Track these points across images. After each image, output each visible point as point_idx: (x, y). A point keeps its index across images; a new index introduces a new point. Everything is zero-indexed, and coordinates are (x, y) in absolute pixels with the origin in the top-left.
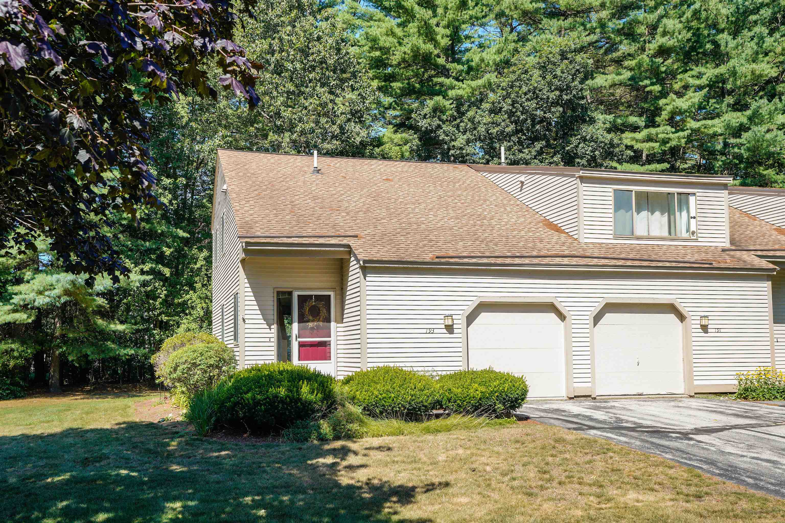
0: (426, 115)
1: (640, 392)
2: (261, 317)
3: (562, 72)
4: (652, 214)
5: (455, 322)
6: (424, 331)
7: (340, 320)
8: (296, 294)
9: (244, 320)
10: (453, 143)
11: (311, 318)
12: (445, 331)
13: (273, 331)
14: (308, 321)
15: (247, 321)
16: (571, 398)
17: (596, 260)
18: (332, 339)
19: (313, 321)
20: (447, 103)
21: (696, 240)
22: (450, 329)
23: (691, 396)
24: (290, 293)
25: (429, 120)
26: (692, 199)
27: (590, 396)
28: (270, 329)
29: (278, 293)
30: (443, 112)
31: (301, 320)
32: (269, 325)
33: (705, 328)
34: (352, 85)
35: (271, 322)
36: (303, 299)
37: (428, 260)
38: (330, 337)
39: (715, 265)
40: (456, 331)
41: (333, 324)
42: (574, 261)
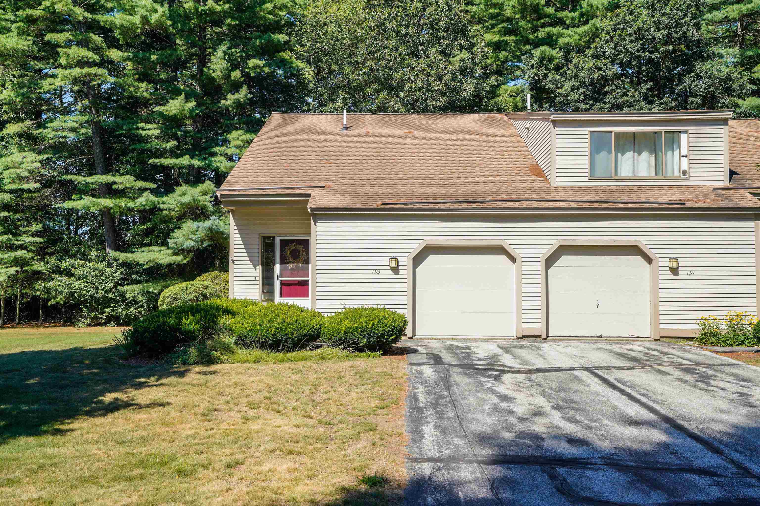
1: (599, 334)
2: (248, 259)
4: (639, 154)
5: (400, 263)
8: (278, 239)
9: (233, 261)
10: (558, 91)
11: (291, 259)
12: (390, 272)
13: (258, 271)
14: (288, 263)
15: (235, 262)
16: (520, 338)
18: (310, 279)
19: (293, 263)
20: (554, 52)
21: (687, 179)
22: (395, 270)
23: (656, 340)
24: (274, 238)
25: (535, 70)
26: (684, 138)
27: (540, 336)
28: (256, 269)
29: (264, 238)
30: (551, 60)
31: (282, 262)
32: (255, 266)
33: (675, 271)
35: (257, 263)
36: (284, 244)
37: (374, 206)
38: (308, 276)
39: (689, 205)
40: (401, 272)
41: (310, 266)
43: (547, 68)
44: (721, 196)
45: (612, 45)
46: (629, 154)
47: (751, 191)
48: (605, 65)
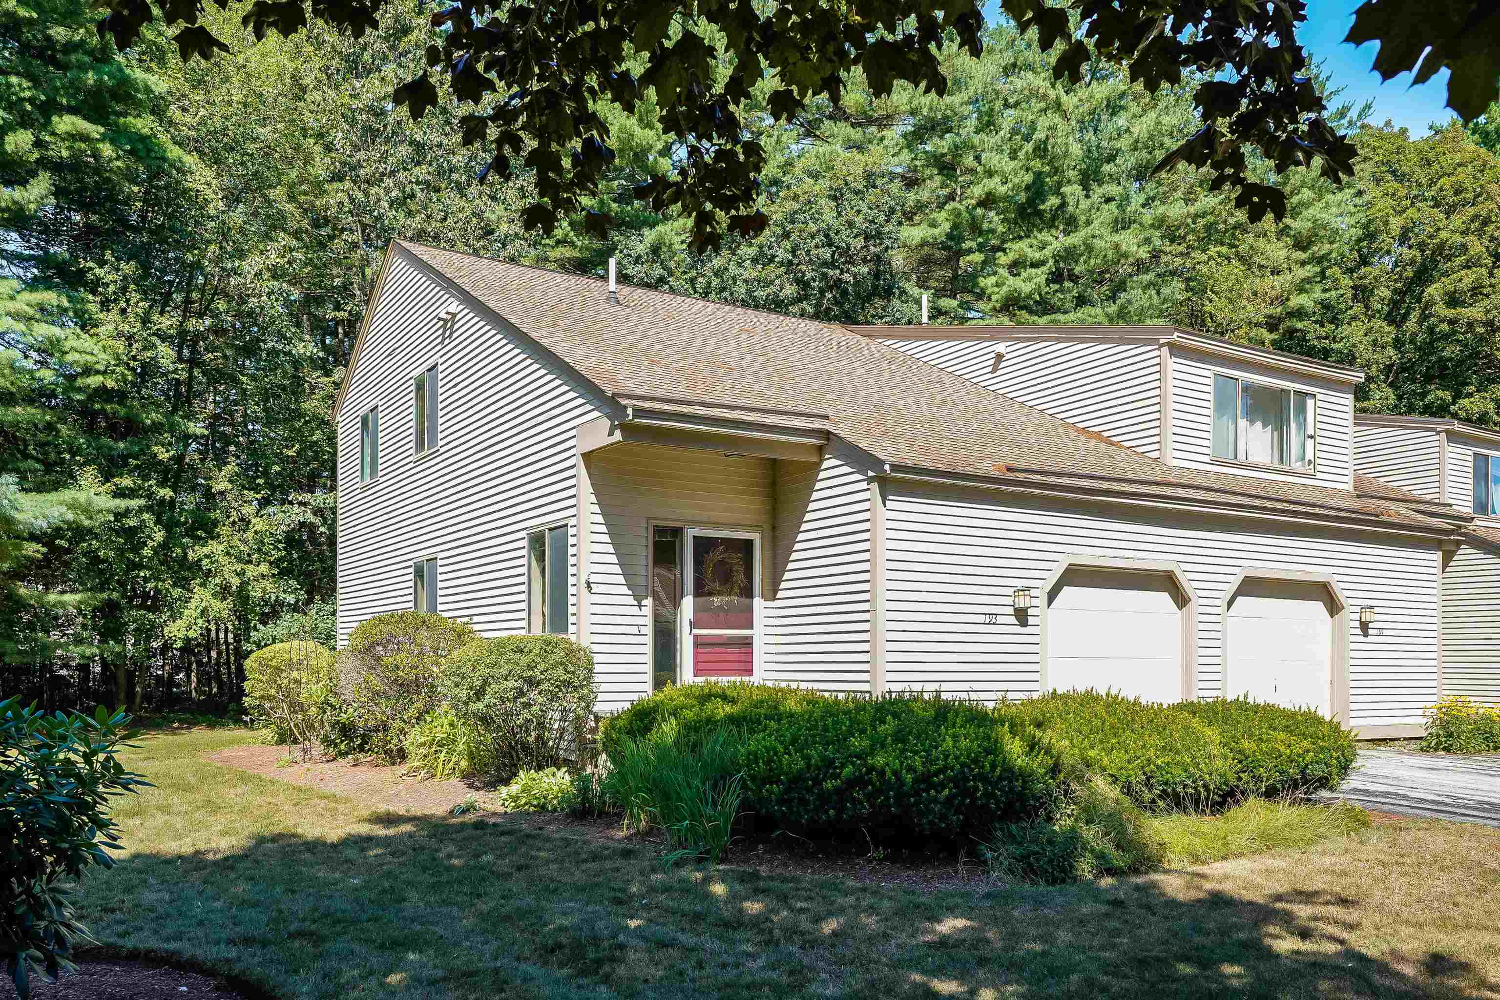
2: (622, 579)
5: (1031, 602)
6: (981, 619)
7: (772, 593)
8: (690, 533)
9: (589, 585)
11: (717, 585)
12: (1013, 619)
13: (645, 611)
14: (710, 594)
15: (597, 588)
18: (759, 633)
19: (719, 593)
21: (1313, 477)
22: (1022, 616)
24: (677, 532)
26: (1310, 405)
28: (640, 606)
29: (659, 531)
31: (700, 591)
32: (638, 598)
33: (1365, 628)
35: (641, 591)
36: (703, 546)
37: (994, 473)
38: (751, 627)
39: (1383, 518)
40: (1031, 620)
41: (758, 603)
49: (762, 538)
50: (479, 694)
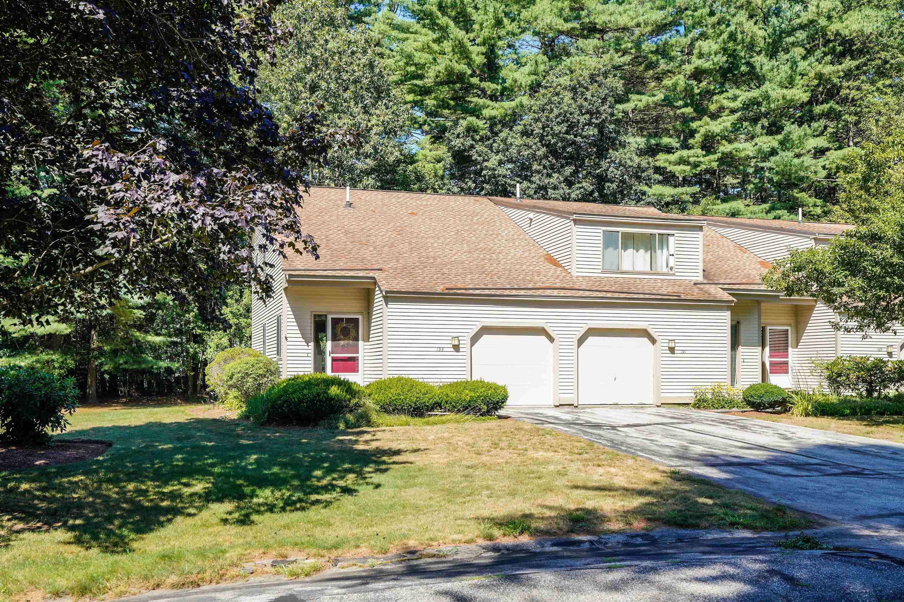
0: (459, 134)
1: (615, 402)
2: (300, 336)
3: (592, 96)
4: (637, 251)
5: (461, 342)
6: (435, 349)
7: (367, 339)
8: (330, 317)
9: (286, 338)
10: (486, 164)
11: (342, 337)
12: (452, 350)
13: (310, 347)
14: (340, 340)
15: (289, 339)
16: (556, 406)
17: (581, 292)
18: (360, 355)
19: (344, 340)
20: (480, 123)
21: (674, 275)
22: (456, 348)
23: (658, 406)
24: (326, 316)
25: (462, 140)
26: (671, 239)
27: (572, 405)
28: (308, 346)
29: (315, 316)
30: (476, 131)
31: (335, 338)
32: (307, 343)
33: (672, 350)
34: (386, 104)
35: (309, 340)
36: (335, 322)
37: (439, 291)
38: (357, 352)
39: (683, 297)
40: (461, 350)
41: (361, 343)
42: (562, 293)
43: (474, 139)
44: (701, 289)
45: (540, 125)
46: (630, 251)
47: (720, 286)
48: (535, 144)
49: (363, 318)
50: (231, 378)
